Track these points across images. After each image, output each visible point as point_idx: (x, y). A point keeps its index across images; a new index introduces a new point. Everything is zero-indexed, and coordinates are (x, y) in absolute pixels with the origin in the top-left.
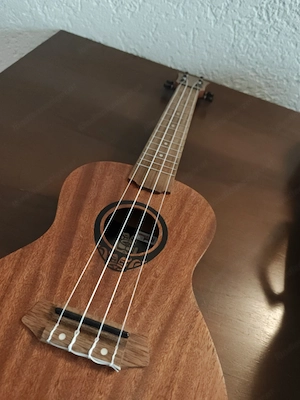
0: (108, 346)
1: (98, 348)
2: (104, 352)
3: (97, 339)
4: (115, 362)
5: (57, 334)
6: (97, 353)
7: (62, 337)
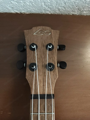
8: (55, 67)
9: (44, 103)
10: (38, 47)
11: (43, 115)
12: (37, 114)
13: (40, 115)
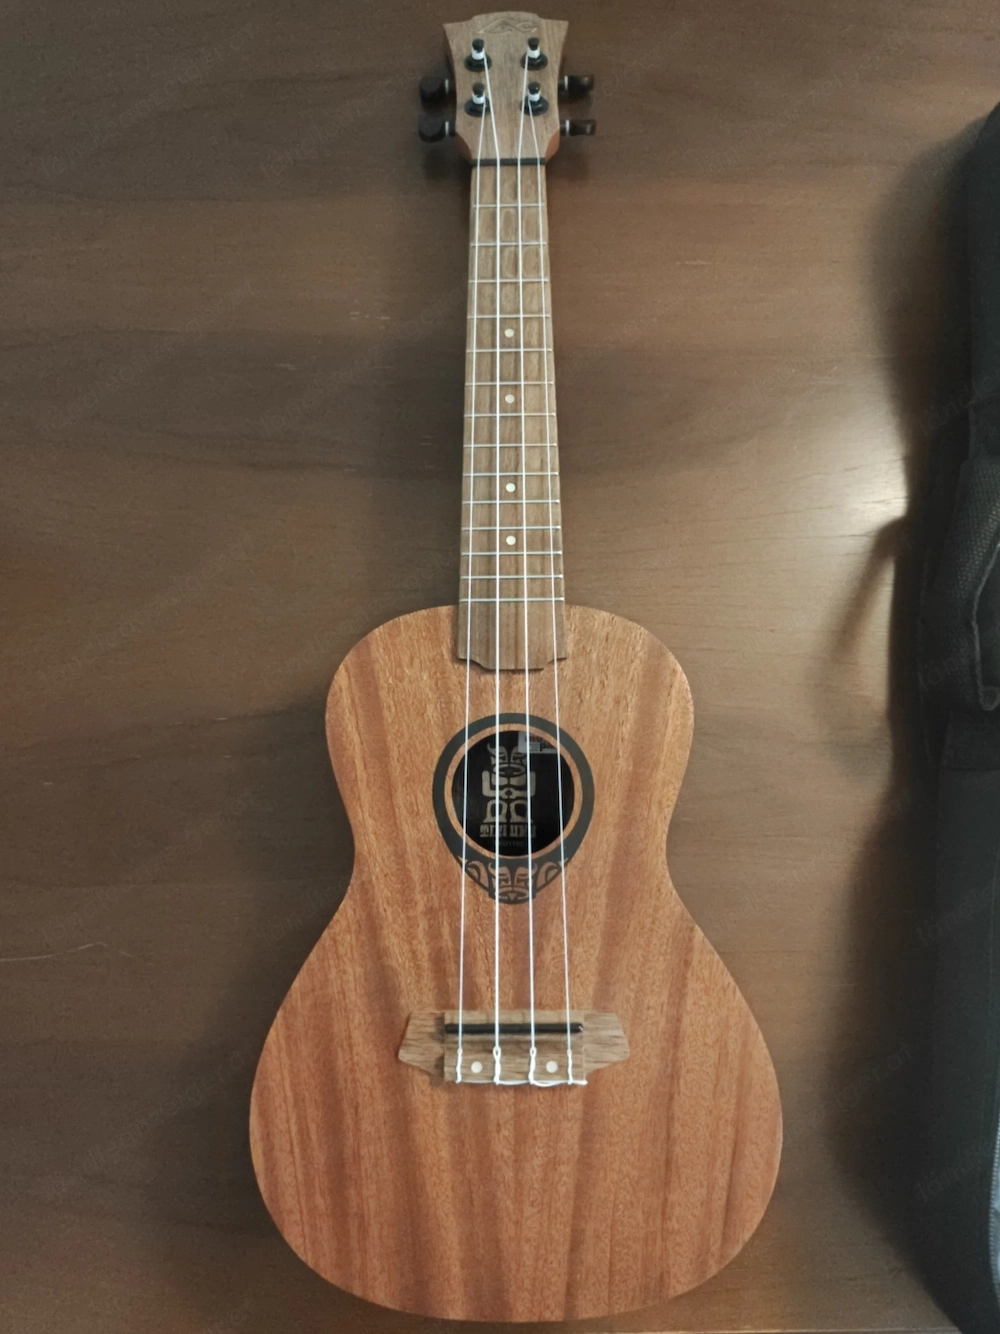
0: (556, 1056)
1: (541, 1064)
2: (552, 1067)
3: (533, 1050)
4: (576, 1077)
5: (467, 1066)
6: (542, 1073)
7: (476, 1068)
8: (551, 106)
9: (514, 177)
10: (494, 63)
11: (512, 211)
12: (493, 206)
13: (501, 208)
